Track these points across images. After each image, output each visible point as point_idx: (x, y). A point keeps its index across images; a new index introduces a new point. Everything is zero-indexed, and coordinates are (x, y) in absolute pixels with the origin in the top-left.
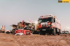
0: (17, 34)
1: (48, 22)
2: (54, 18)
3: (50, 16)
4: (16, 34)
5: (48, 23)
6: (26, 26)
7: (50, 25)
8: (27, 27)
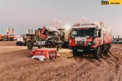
0: (34, 57)
2: (100, 30)
3: (92, 24)
5: (88, 38)
6: (49, 37)
7: (92, 42)
8: (51, 39)
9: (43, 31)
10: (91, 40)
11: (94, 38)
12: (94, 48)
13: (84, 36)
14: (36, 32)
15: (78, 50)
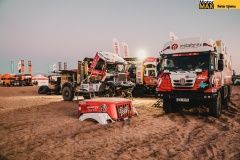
0: (86, 116)
1: (200, 70)
2: (221, 56)
3: (205, 44)
4: (82, 118)
5: (198, 74)
6: (108, 75)
7: (207, 82)
8: (112, 78)
9: (94, 64)
10: (204, 78)
11: (210, 73)
12: (211, 94)
13: (188, 70)
14: (79, 65)
15: (178, 100)
